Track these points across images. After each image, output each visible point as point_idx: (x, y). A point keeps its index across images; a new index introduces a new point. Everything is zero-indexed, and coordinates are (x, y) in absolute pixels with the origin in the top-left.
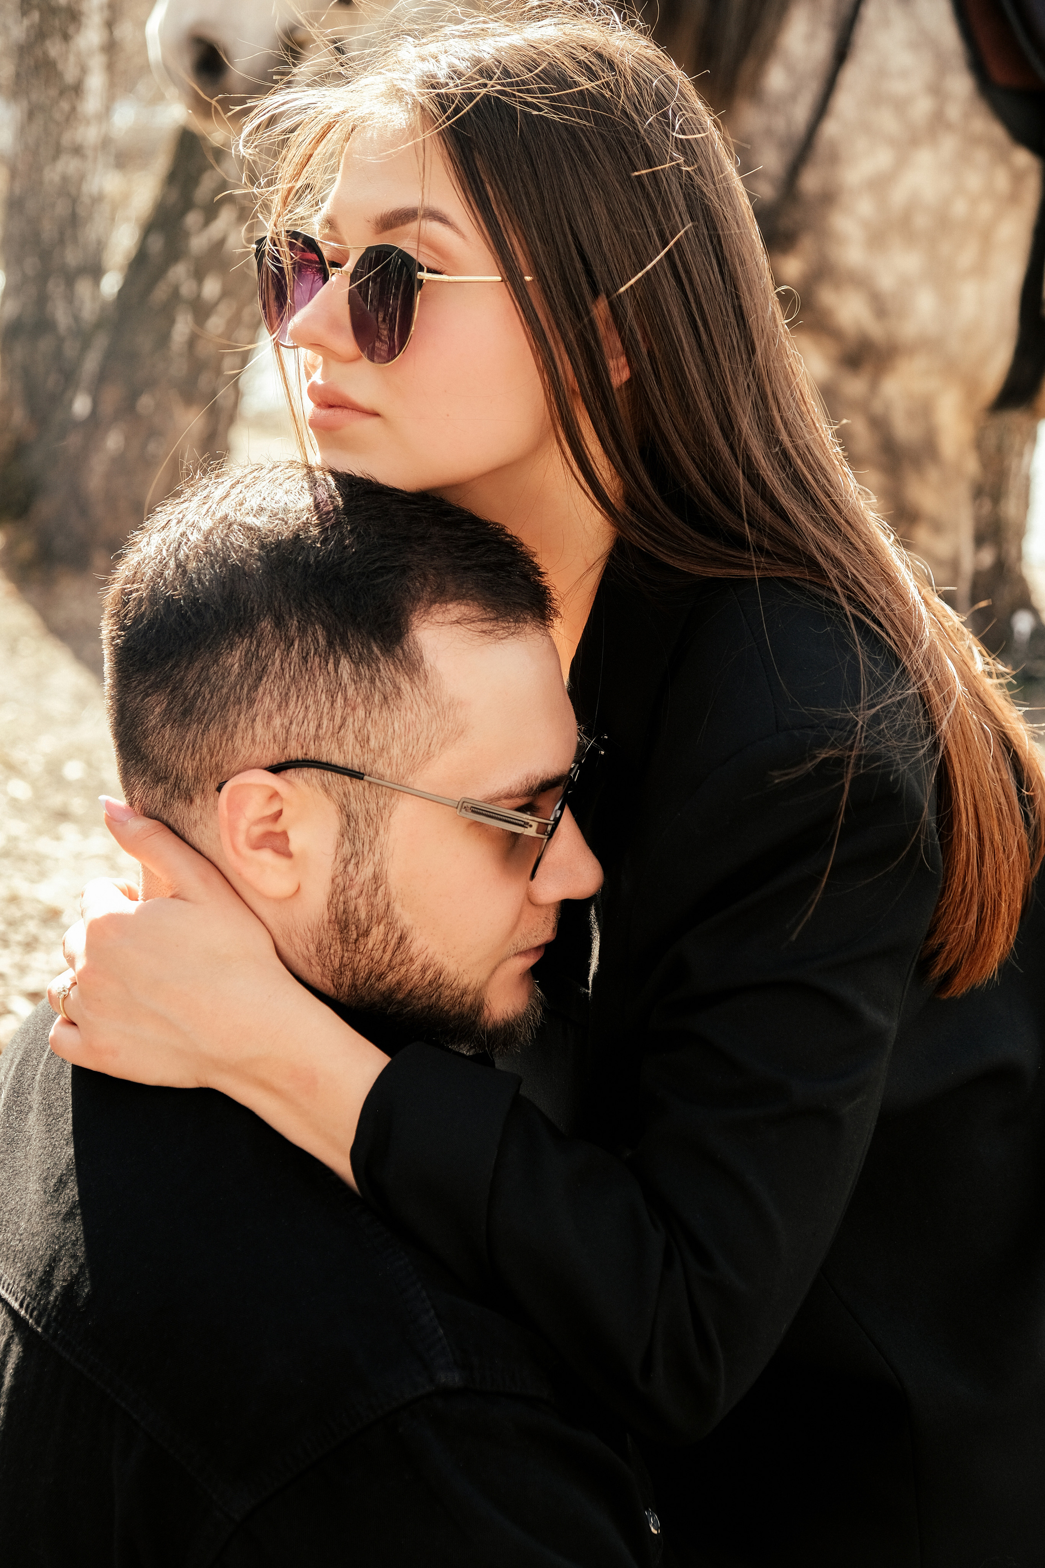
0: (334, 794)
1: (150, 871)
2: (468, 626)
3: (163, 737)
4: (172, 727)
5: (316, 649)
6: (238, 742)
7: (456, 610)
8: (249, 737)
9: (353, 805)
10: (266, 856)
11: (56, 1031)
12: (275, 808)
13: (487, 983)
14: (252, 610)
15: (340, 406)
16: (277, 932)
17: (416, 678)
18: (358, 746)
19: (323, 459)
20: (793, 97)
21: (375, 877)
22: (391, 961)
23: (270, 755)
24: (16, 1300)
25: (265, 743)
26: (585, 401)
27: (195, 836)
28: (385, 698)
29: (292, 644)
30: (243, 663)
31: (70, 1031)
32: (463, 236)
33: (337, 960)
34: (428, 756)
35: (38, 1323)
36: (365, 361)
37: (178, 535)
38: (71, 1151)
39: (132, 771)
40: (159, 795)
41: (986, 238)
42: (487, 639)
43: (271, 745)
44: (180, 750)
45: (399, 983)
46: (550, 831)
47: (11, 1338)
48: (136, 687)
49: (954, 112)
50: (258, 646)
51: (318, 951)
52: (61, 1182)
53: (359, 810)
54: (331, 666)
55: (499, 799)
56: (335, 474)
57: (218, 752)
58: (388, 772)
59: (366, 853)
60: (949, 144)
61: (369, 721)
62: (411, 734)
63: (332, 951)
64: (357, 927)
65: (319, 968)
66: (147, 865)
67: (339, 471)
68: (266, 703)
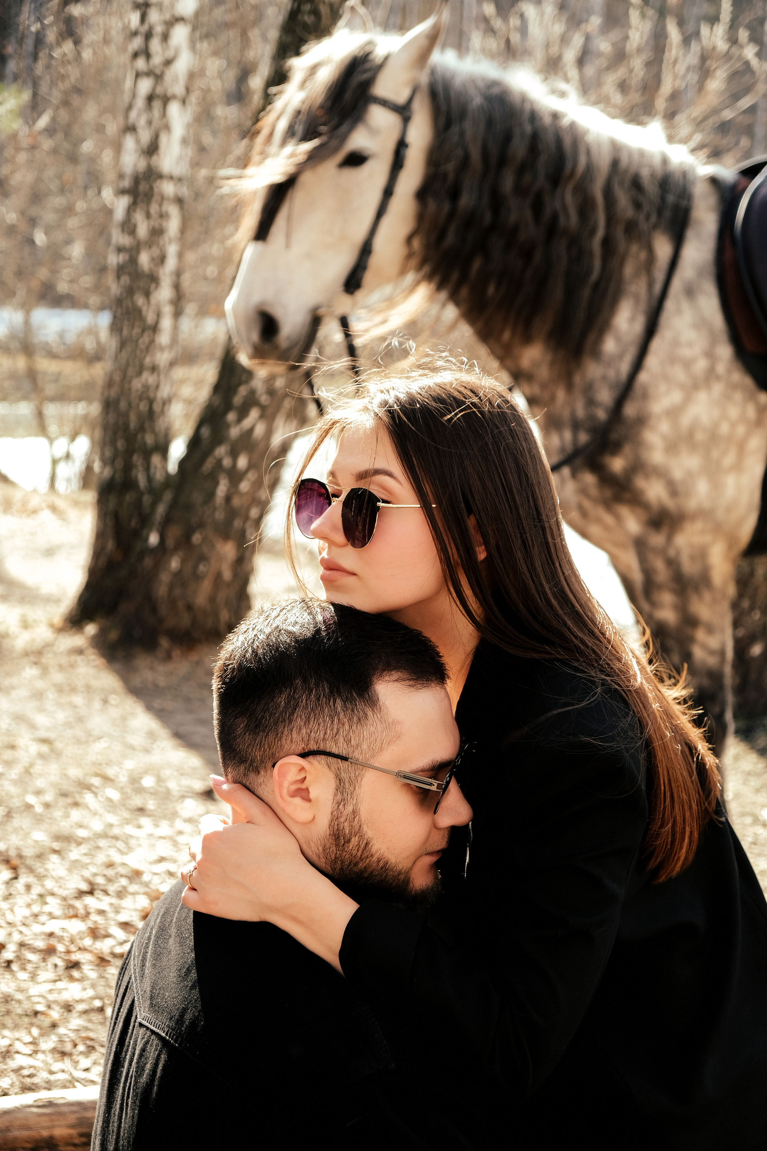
0: (333, 768)
1: (236, 810)
2: (402, 683)
3: (245, 739)
4: (249, 734)
5: (324, 694)
6: (284, 741)
7: (395, 675)
8: (289, 739)
9: (342, 775)
10: (297, 801)
11: (185, 894)
12: (302, 776)
13: (411, 868)
14: (291, 674)
15: (336, 570)
16: (302, 841)
17: (375, 709)
18: (345, 744)
19: (327, 597)
20: (620, 356)
21: (354, 812)
22: (361, 856)
23: (300, 748)
24: (164, 1032)
25: (297, 742)
26: (463, 568)
27: (260, 791)
28: (359, 719)
29: (312, 691)
30: (286, 701)
31: (193, 894)
32: (401, 484)
33: (333, 855)
34: (381, 749)
35: (176, 1042)
36: (350, 548)
37: (253, 636)
38: (193, 955)
39: (228, 757)
40: (242, 769)
41: (741, 447)
42: (412, 689)
43: (301, 743)
44: (253, 746)
45: (365, 868)
46: (445, 789)
47: (161, 1051)
48: (230, 714)
49: (721, 368)
50: (294, 692)
51: (324, 850)
52: (189, 970)
53: (345, 777)
54: (331, 703)
55: (417, 772)
56: (333, 604)
57: (273, 747)
58: (361, 757)
59: (349, 799)
60: (718, 389)
61: (351, 731)
62: (372, 738)
63: (331, 851)
64: (344, 838)
65: (324, 859)
66: (235, 807)
67: (336, 603)
68: (299, 722)
